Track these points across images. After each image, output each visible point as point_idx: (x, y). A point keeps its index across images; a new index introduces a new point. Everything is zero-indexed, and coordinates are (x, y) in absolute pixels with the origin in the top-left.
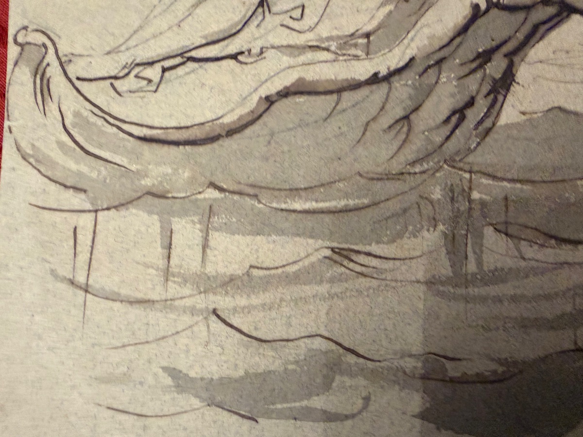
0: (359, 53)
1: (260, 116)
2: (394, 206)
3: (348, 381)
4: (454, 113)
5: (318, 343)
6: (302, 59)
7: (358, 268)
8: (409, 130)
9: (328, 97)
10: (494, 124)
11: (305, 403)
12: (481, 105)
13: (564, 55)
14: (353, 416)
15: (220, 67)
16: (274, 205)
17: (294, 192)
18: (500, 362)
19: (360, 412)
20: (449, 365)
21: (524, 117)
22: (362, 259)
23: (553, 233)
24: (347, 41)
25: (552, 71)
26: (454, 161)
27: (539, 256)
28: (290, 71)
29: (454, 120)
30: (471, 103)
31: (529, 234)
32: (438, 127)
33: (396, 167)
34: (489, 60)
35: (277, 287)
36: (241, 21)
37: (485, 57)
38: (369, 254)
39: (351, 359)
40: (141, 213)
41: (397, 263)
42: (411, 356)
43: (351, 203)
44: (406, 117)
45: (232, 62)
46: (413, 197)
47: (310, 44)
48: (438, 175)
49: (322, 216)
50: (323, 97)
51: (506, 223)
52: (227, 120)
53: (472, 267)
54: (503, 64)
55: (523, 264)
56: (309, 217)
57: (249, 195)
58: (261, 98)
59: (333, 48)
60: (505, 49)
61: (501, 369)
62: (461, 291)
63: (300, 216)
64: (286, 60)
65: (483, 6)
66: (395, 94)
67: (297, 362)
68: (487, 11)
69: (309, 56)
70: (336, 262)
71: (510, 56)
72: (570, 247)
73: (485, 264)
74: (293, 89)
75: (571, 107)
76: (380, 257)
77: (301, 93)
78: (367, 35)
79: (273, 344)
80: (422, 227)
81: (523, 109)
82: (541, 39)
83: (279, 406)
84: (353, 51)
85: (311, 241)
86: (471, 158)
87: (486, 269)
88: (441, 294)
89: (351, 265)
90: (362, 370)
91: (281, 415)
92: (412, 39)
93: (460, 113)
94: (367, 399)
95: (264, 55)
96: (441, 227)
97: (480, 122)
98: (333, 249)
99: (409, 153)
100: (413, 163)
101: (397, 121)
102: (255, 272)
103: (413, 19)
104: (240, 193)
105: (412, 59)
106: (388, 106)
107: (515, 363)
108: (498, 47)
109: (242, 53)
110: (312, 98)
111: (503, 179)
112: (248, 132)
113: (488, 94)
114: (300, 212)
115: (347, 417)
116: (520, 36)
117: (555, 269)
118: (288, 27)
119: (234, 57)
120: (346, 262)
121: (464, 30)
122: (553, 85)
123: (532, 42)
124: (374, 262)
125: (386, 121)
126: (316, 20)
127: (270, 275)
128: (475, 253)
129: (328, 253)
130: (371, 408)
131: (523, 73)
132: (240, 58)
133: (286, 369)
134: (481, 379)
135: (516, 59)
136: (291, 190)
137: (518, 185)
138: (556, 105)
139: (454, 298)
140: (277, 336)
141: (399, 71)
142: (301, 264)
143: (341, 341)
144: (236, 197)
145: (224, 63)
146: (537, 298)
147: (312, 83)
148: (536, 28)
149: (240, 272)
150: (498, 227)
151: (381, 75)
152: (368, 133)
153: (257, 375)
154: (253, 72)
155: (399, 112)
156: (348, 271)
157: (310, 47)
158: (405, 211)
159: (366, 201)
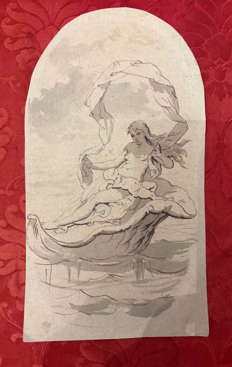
0: (118, 224)
1: (93, 240)
2: (125, 264)
3: (112, 306)
4: (139, 241)
5: (105, 297)
6: (104, 225)
7: (115, 279)
8: (129, 244)
9: (110, 235)
10: (149, 244)
11: (101, 311)
12: (146, 238)
13: (166, 226)
14: (112, 313)
15: (83, 226)
16: (96, 263)
17: (101, 260)
18: (145, 300)
19: (114, 312)
20: (134, 301)
21: (156, 242)
22: (116, 277)
23: (160, 271)
24: (115, 220)
25: (163, 230)
26: (139, 252)
27: (157, 276)
28: (101, 228)
29: (140, 242)
30: (144, 238)
31: (155, 271)
32: (136, 244)
33: (125, 254)
34: (149, 227)
35: (96, 284)
36: (88, 214)
37: (148, 226)
38: (118, 276)
39: (113, 301)
40: (63, 265)
41: (124, 278)
42: (126, 300)
43: (114, 263)
44: (128, 241)
45: (86, 225)
46: (129, 261)
47: (106, 221)
48: (135, 256)
49: (107, 266)
50: (108, 235)
51: (150, 268)
52: (84, 241)
53: (141, 279)
54: (152, 228)
55: (153, 278)
56: (104, 266)
57: (89, 261)
58: (93, 235)
59: (111, 222)
60: (153, 224)
61: (145, 302)
62: (138, 285)
63: (102, 266)
64: (100, 225)
65: (148, 213)
66: (126, 235)
67: (100, 302)
68: (149, 214)
69: (106, 224)
70: (110, 278)
71: (154, 226)
72: (163, 274)
73: (144, 278)
74: (101, 233)
75: (167, 240)
76: (120, 276)
77: (103, 234)
78: (120, 219)
79: (95, 297)
80: (131, 269)
81: (156, 240)
82: (161, 222)
83: (96, 312)
84: (116, 223)
85: (105, 272)
86: (143, 252)
87: (144, 279)
88: (134, 285)
89: (114, 278)
90: (115, 303)
91: (96, 313)
92: (131, 221)
93: (141, 240)
94: (115, 310)
95: (94, 224)
96: (135, 269)
97: (145, 243)
98: (109, 275)
99: (129, 250)
100: (129, 253)
101: (126, 242)
102: (91, 280)
103: (131, 215)
104: (87, 260)
105: (131, 226)
106: (124, 238)
107: (149, 301)
108: (151, 223)
109: (88, 223)
110: (106, 235)
111: (150, 257)
112: (90, 244)
113: (148, 236)
114: (102, 265)
115: (111, 314)
116: (156, 221)
117: (159, 279)
118: (100, 216)
119: (86, 224)
120: (112, 278)
121: (143, 219)
122: (163, 234)
123: (159, 223)
124: (119, 278)
125: (123, 242)
126: (108, 215)
127: (94, 281)
128: (142, 275)
129: (108, 275)
130: (116, 311)
131: (156, 230)
132: (88, 224)
133: (97, 303)
134: (141, 304)
135: (155, 227)
136: (100, 259)
137: (153, 259)
138: (163, 239)
139: (137, 286)
140: (95, 295)
141: (127, 229)
142: (101, 278)
143: (110, 297)
144: (86, 261)
145: (84, 225)
146: (154, 286)
147: (106, 231)
148: (160, 219)
149: (87, 280)
150: (148, 269)
151: (123, 230)
152: (119, 245)
153: (91, 305)
154: (91, 228)
155: (127, 240)
156: (113, 280)
157: (106, 222)
158: (127, 265)
159: (118, 263)
